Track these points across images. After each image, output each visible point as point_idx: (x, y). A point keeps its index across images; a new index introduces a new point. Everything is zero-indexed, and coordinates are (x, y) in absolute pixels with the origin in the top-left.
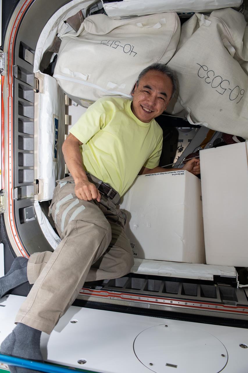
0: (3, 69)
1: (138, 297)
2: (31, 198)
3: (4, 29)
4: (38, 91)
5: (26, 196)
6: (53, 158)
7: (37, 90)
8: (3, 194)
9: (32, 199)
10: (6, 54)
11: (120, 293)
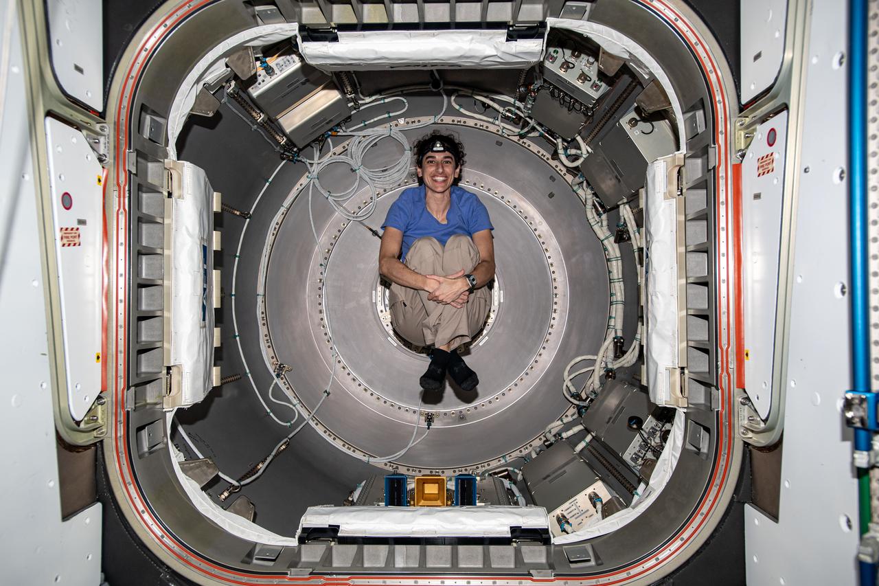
0: (106, 156)
1: (382, 580)
2: (156, 404)
3: (108, 77)
4: (170, 195)
5: (146, 400)
6: (200, 321)
7: (169, 192)
8: (103, 401)
9: (158, 406)
10: (112, 126)
11: (348, 577)
